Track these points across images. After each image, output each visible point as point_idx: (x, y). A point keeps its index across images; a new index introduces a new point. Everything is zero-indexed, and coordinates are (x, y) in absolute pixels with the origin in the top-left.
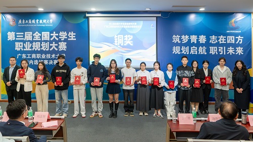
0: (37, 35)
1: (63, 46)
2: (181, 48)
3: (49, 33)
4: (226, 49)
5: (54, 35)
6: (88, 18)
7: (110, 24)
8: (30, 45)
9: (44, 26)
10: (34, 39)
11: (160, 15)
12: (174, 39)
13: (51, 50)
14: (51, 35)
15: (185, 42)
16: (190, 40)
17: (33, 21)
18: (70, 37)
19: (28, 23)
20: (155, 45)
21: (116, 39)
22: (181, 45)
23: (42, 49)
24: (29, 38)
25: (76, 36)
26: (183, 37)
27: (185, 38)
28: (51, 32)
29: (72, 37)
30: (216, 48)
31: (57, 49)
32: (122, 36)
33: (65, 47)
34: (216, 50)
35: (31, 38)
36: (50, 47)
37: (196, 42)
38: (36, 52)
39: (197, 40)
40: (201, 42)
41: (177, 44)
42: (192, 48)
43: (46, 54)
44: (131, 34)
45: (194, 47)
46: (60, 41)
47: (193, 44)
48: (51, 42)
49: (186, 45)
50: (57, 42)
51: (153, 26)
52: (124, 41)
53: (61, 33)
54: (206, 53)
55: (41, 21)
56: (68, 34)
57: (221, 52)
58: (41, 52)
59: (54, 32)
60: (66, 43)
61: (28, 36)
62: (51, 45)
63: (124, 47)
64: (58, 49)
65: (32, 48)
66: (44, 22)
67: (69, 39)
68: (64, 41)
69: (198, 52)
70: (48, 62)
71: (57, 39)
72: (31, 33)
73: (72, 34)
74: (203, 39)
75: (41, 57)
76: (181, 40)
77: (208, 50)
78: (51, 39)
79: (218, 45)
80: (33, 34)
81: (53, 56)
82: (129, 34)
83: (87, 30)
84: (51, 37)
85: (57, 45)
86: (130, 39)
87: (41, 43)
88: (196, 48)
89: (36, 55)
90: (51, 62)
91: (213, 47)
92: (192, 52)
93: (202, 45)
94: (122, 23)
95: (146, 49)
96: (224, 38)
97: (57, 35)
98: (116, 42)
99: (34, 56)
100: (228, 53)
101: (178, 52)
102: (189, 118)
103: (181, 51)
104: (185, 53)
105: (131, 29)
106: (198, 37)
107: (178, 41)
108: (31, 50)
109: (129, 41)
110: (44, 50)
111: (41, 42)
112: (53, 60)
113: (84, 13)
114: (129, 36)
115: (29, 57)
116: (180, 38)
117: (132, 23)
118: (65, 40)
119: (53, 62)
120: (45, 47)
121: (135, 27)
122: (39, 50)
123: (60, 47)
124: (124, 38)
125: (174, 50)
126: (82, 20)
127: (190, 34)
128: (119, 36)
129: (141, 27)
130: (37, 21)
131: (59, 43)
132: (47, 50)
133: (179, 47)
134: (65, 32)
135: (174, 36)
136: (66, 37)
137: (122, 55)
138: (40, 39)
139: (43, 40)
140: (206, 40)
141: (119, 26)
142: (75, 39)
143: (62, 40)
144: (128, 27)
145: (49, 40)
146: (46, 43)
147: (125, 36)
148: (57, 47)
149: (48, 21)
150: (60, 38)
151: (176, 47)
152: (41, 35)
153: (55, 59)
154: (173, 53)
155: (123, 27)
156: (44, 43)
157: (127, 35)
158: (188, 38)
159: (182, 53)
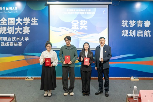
0: (4, 21)
1: (26, 30)
2: (129, 31)
3: (14, 18)
5: (19, 20)
6: (48, 5)
7: (68, 10)
9: (10, 12)
10: (1, 24)
11: (111, 3)
12: (123, 24)
13: (16, 33)
14: (16, 20)
15: (132, 26)
16: (136, 25)
17: (1, 9)
18: (32, 22)
20: (107, 29)
22: (129, 29)
23: (8, 32)
25: (38, 22)
26: (131, 22)
27: (133, 23)
28: (16, 18)
29: (35, 22)
31: (21, 33)
33: (28, 31)
36: (15, 31)
38: (3, 35)
39: (143, 25)
40: (146, 27)
41: (125, 28)
42: (138, 31)
43: (11, 37)
44: (86, 20)
45: (140, 31)
46: (24, 25)
47: (140, 28)
49: (133, 29)
50: (21, 27)
51: (105, 13)
52: (79, 25)
53: (25, 19)
55: (7, 9)
56: (31, 20)
58: (8, 35)
59: (19, 18)
60: (29, 27)
62: (16, 29)
63: (79, 31)
64: (23, 33)
66: (10, 9)
67: (32, 24)
68: (27, 26)
69: (143, 35)
70: (14, 44)
71: (22, 24)
73: (35, 19)
74: (147, 24)
75: (7, 39)
76: (129, 24)
77: (152, 33)
78: (16, 24)
81: (18, 39)
83: (48, 16)
84: (16, 22)
85: (21, 29)
86: (85, 24)
87: (7, 28)
88: (142, 31)
89: (3, 38)
90: (16, 44)
92: (138, 35)
93: (147, 29)
94: (78, 10)
95: (99, 33)
97: (22, 20)
99: (1, 39)
101: (126, 35)
103: (129, 34)
104: (132, 36)
105: (86, 15)
106: (144, 22)
107: (127, 25)
109: (84, 25)
110: (10, 33)
111: (7, 26)
112: (18, 42)
113: (45, 1)
114: (84, 21)
116: (128, 23)
117: (86, 10)
118: (29, 25)
119: (18, 44)
120: (11, 31)
121: (89, 13)
122: (6, 33)
123: (24, 31)
125: (123, 33)
126: (43, 7)
127: (136, 20)
130: (4, 8)
131: (23, 27)
132: (12, 33)
133: (127, 31)
134: (29, 18)
135: (123, 21)
136: (30, 23)
137: (78, 38)
138: (6, 24)
139: (9, 25)
140: (150, 25)
141: (75, 12)
142: (37, 24)
143: (26, 24)
144: (84, 13)
145: (14, 25)
146: (12, 28)
147: (80, 22)
148: (21, 31)
149: (14, 8)
150: (24, 23)
151: (124, 31)
152: (8, 21)
153: (19, 41)
154: (122, 36)
155: (79, 13)
156: (10, 27)
157: (82, 21)
158: (135, 23)
159: (130, 36)
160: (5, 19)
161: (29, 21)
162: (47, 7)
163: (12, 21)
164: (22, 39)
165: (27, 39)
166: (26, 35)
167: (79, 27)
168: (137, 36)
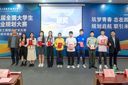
0: (9, 17)
1: (25, 24)
2: (97, 25)
3: (16, 16)
4: (124, 26)
5: (19, 17)
6: (40, 7)
7: (54, 10)
8: (4, 24)
9: (13, 11)
10: (7, 20)
11: (84, 5)
12: (93, 19)
13: (17, 26)
14: (18, 17)
15: (99, 21)
16: (102, 20)
17: (6, 9)
18: (29, 18)
19: (3, 10)
20: (81, 23)
21: (57, 20)
23: (12, 26)
24: (4, 19)
25: (33, 18)
26: (98, 18)
27: (99, 19)
28: (18, 16)
29: (31, 18)
30: (118, 25)
31: (21, 26)
32: (61, 18)
33: (26, 25)
34: (118, 26)
35: (5, 19)
36: (17, 25)
37: (105, 22)
38: (8, 28)
39: (107, 20)
40: (108, 22)
41: (94, 23)
44: (67, 17)
45: (104, 24)
46: (23, 21)
47: (104, 23)
48: (17, 22)
49: (99, 23)
50: (21, 22)
51: (80, 12)
52: (62, 21)
53: (23, 16)
54: (111, 28)
55: (11, 9)
56: (28, 17)
57: (120, 27)
58: (11, 28)
59: (19, 16)
60: (27, 22)
61: (3, 18)
62: (17, 23)
63: (62, 24)
64: (22, 26)
65: (5, 25)
66: (13, 9)
67: (28, 20)
68: (25, 21)
69: (107, 27)
71: (21, 20)
72: (5, 16)
73: (31, 16)
74: (110, 19)
75: (11, 31)
76: (97, 20)
77: (113, 26)
78: (18, 20)
79: (119, 23)
80: (6, 17)
81: (19, 30)
82: (65, 16)
83: (40, 14)
84: (17, 18)
85: (21, 23)
86: (66, 19)
87: (11, 22)
88: (106, 25)
89: (8, 30)
91: (115, 24)
93: (109, 23)
94: (61, 10)
95: (76, 25)
96: (123, 19)
97: (21, 17)
98: (57, 21)
99: (6, 30)
100: (124, 28)
101: (95, 27)
102: (111, 72)
103: (97, 27)
104: (99, 28)
105: (67, 13)
106: (107, 18)
107: (95, 20)
108: (5, 26)
109: (65, 20)
110: (13, 26)
111: (11, 21)
113: (38, 3)
114: (66, 18)
115: (3, 31)
116: (96, 19)
117: (67, 10)
118: (26, 21)
119: (19, 34)
120: (14, 24)
121: (69, 12)
122: (10, 26)
123: (23, 25)
124: (62, 19)
125: (93, 26)
126: (37, 8)
127: (102, 17)
128: (59, 18)
129: (73, 12)
130: (9, 8)
131: (23, 22)
132: (15, 26)
133: (96, 24)
134: (26, 15)
135: (93, 18)
136: (27, 19)
137: (62, 29)
138: (10, 20)
139: (12, 20)
140: (111, 20)
141: (59, 12)
142: (32, 20)
143: (24, 20)
144: (65, 12)
145: (16, 20)
146: (14, 22)
147: (63, 18)
148: (21, 25)
149: (16, 9)
150: (23, 19)
151: (93, 24)
152: (11, 17)
153: (20, 32)
154: (92, 28)
155: (62, 12)
156: (13, 22)
157: (64, 17)
158: (101, 19)
159: (97, 28)
160: (9, 16)
161: (27, 18)
162: (40, 8)
163: (14, 17)
164: (22, 30)
165: (25, 30)
166: (25, 28)
167: (62, 22)
168: (102, 28)
